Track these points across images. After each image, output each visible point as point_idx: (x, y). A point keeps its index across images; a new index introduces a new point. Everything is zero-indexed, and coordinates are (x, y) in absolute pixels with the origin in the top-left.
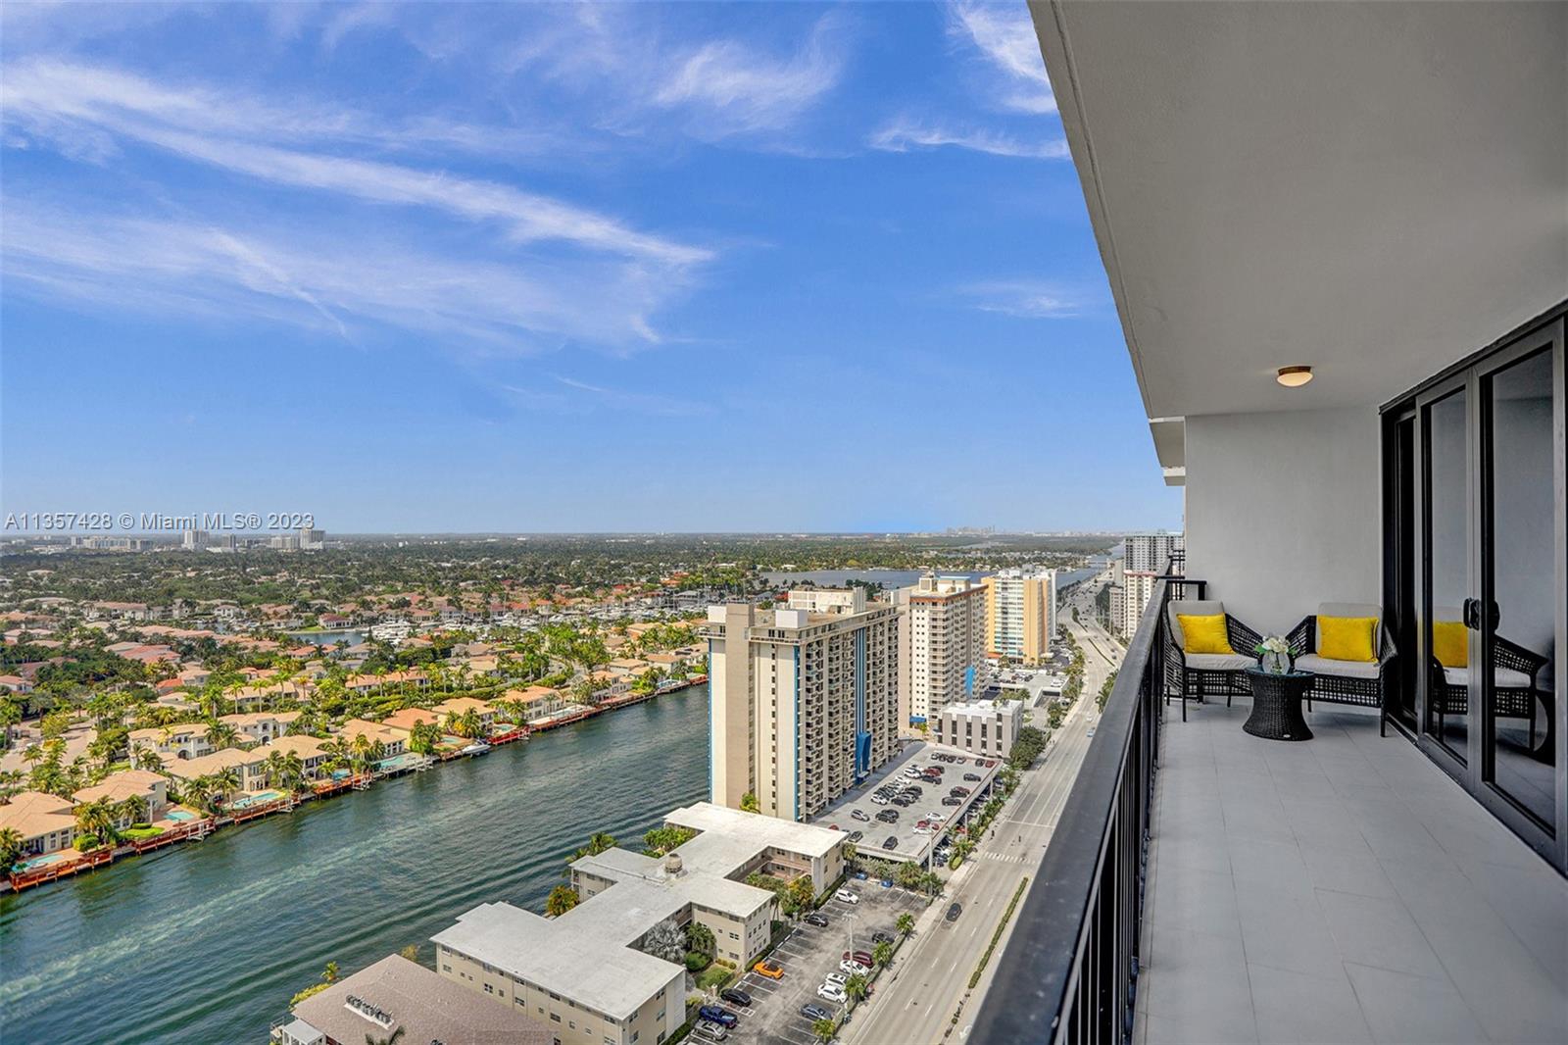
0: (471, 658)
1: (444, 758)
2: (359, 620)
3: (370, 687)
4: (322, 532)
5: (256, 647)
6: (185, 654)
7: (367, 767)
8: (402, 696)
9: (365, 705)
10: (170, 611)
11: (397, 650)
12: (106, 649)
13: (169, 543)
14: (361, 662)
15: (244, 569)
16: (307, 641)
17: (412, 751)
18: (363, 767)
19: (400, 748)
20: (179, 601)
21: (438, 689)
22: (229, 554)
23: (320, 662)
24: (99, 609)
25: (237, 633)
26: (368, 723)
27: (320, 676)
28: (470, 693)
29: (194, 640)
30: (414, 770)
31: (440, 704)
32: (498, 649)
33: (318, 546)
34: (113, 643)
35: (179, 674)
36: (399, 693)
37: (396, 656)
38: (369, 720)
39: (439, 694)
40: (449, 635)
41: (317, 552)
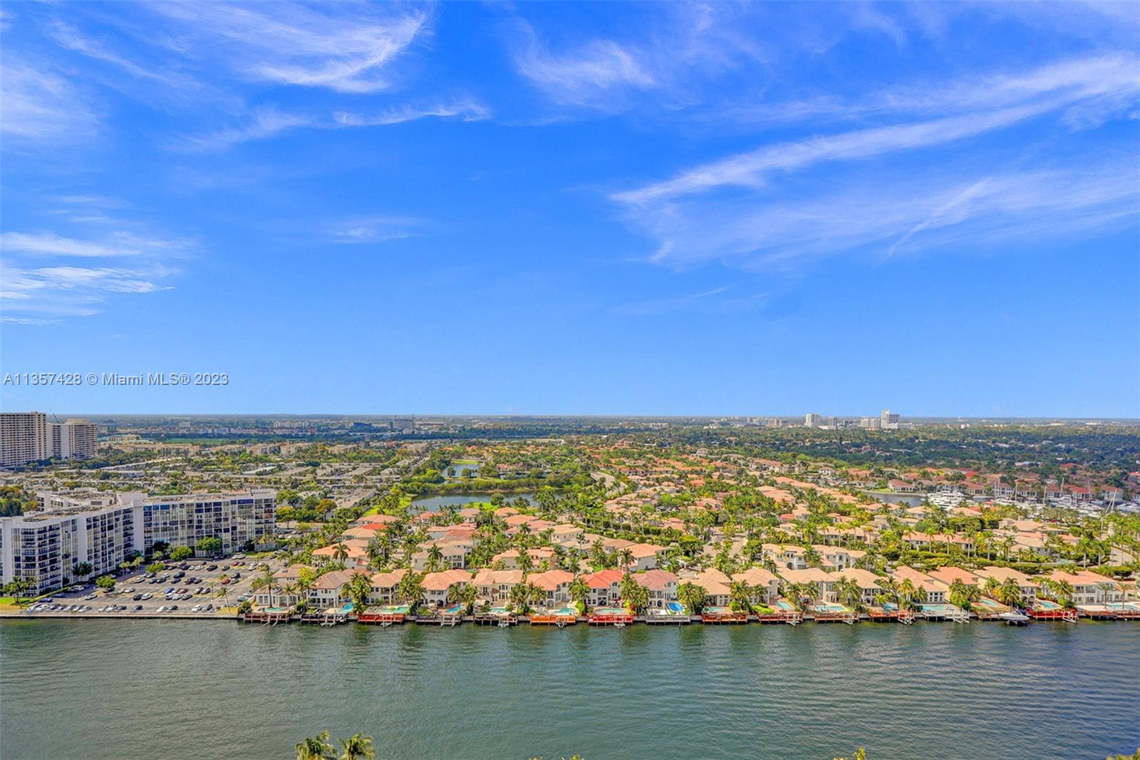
0: (1018, 533)
1: (980, 617)
2: (920, 487)
3: (921, 542)
4: (898, 415)
5: (841, 499)
6: (798, 498)
7: (911, 607)
8: (948, 554)
9: (915, 557)
10: (794, 468)
11: (949, 516)
12: (757, 489)
13: (797, 422)
14: (916, 521)
15: (841, 441)
16: (878, 500)
17: (951, 603)
18: (908, 606)
19: (941, 598)
20: (798, 462)
21: (982, 555)
22: (833, 430)
23: (884, 516)
24: (757, 464)
25: (832, 487)
26: (916, 572)
27: (884, 527)
28: (1014, 564)
29: (804, 489)
30: (951, 620)
31: (982, 568)
32: (1049, 529)
33: (895, 426)
34: (761, 486)
35: (793, 511)
36: (946, 552)
37: (948, 520)
38: (918, 569)
39: (982, 560)
40: (998, 509)
41: (893, 431)
